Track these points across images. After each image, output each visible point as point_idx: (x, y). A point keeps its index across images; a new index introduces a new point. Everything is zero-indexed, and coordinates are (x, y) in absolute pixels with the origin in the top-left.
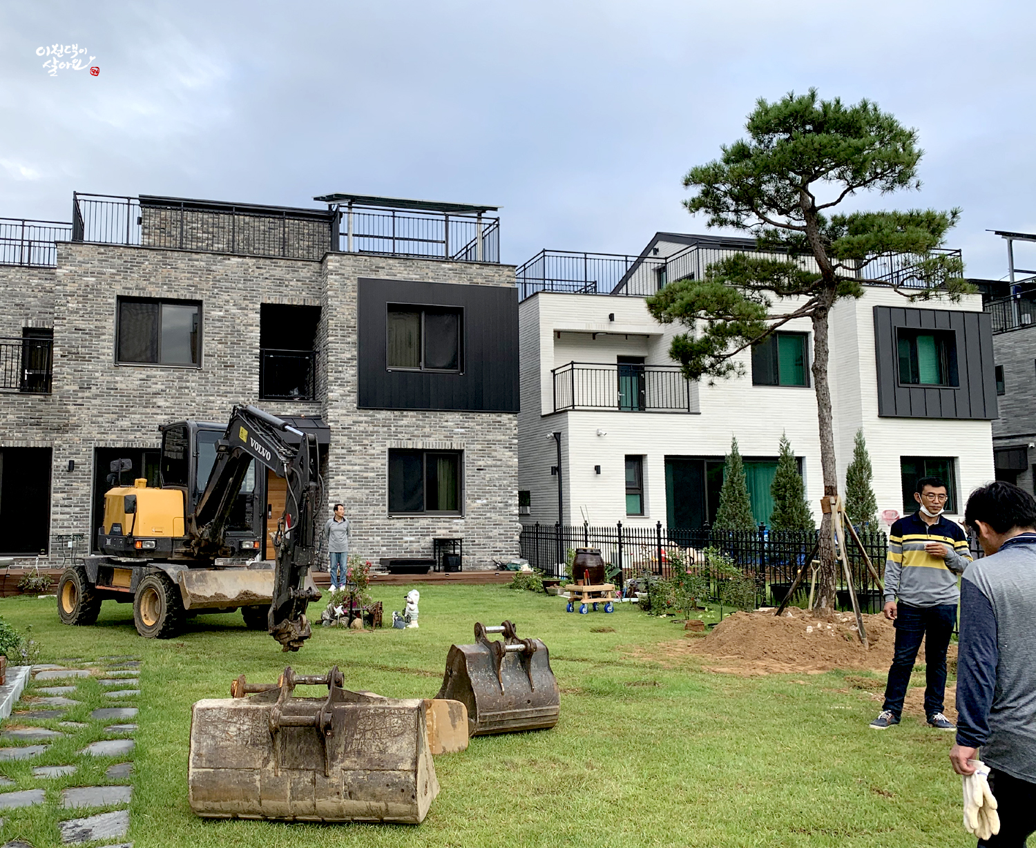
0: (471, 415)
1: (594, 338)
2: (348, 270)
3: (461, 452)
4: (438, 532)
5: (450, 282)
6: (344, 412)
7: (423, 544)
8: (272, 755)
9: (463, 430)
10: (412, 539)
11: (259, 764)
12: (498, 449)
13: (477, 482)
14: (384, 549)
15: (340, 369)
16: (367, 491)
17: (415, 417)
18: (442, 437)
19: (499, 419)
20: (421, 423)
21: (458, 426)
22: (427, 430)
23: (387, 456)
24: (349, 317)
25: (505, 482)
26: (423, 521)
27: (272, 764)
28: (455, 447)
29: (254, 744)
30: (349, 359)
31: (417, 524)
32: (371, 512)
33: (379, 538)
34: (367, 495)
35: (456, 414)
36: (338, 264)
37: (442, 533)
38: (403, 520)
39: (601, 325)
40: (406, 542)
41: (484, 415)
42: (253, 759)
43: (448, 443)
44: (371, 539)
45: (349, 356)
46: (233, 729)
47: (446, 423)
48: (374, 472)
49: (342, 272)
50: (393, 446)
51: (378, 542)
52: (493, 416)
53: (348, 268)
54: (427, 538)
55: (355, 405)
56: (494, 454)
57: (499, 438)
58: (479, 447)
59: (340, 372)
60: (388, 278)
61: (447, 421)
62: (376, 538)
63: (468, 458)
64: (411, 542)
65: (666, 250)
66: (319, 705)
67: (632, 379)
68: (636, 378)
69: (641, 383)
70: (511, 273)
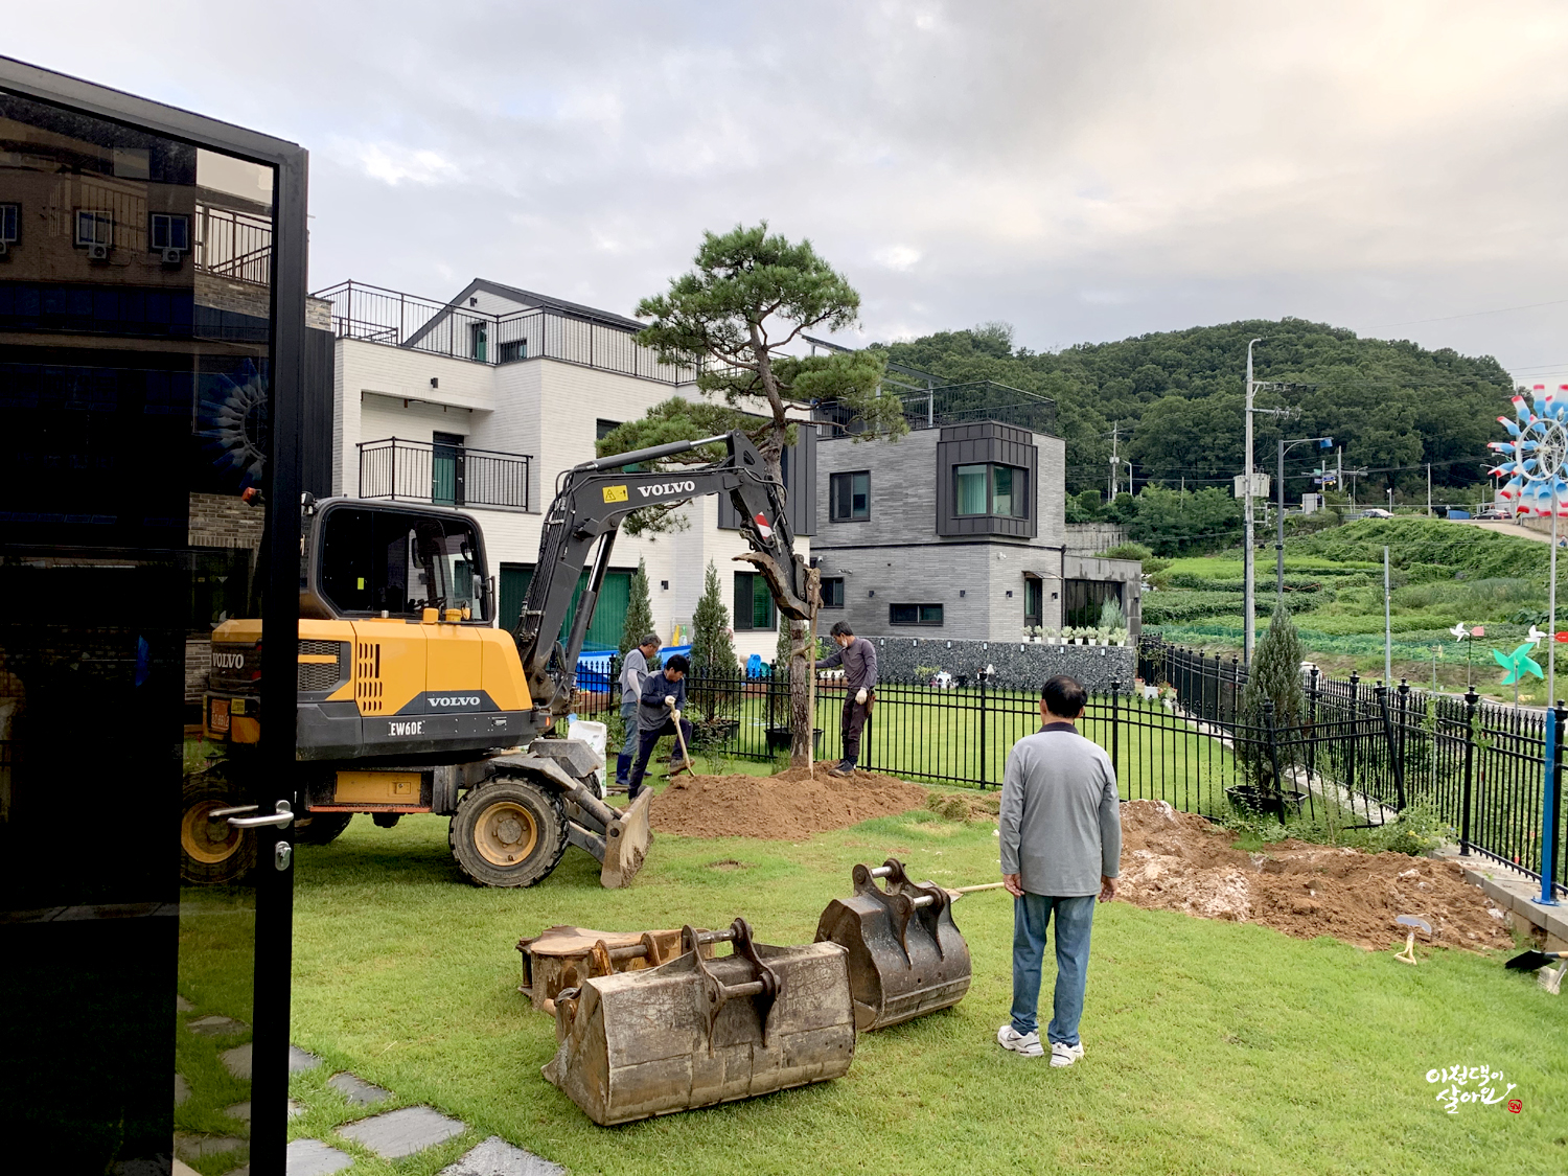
1: (406, 406)
5: (240, 311)
8: (702, 1034)
9: (252, 522)
11: (689, 1048)
18: (222, 530)
21: (245, 516)
27: (704, 1045)
29: (680, 1026)
39: (419, 390)
42: (682, 1044)
43: (231, 539)
46: (652, 1012)
47: (228, 512)
61: (229, 508)
65: (488, 303)
66: (740, 967)
67: (449, 464)
68: (451, 462)
69: (459, 470)
70: (324, 311)
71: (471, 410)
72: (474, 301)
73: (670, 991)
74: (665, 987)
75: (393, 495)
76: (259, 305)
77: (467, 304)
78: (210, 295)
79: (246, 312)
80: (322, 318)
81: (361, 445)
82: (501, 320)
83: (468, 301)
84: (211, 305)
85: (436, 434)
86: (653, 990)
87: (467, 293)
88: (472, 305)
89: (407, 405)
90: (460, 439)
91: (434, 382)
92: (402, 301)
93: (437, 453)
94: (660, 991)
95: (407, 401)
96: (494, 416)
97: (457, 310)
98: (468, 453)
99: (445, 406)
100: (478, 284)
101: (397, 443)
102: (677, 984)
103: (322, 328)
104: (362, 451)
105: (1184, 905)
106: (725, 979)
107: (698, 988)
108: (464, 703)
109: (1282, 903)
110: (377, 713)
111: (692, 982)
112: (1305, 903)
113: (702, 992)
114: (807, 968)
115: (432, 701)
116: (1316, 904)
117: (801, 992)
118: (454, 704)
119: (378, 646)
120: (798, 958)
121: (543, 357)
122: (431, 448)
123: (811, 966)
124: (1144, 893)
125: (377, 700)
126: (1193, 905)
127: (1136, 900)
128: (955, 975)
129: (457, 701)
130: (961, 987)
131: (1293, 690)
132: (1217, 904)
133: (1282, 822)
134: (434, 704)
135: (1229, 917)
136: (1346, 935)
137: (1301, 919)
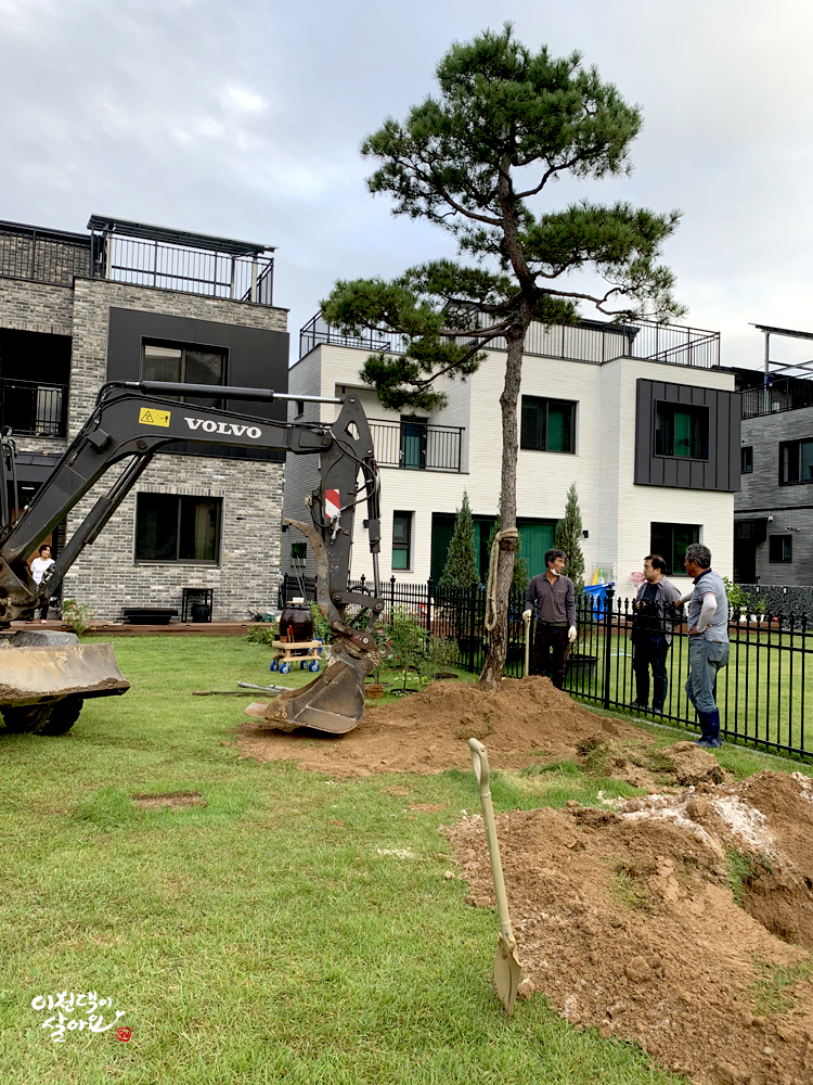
0: (233, 462)
2: (98, 298)
3: (220, 500)
4: (190, 581)
5: (215, 320)
7: (172, 594)
9: (223, 477)
10: (161, 587)
12: (261, 498)
13: (236, 531)
14: (129, 597)
15: (85, 404)
16: (111, 537)
17: (169, 460)
18: (199, 483)
19: (263, 468)
20: (176, 467)
21: (217, 472)
22: (183, 475)
23: (135, 501)
24: (98, 348)
25: (266, 533)
26: (174, 570)
28: (213, 494)
30: (95, 394)
31: (167, 573)
32: (115, 559)
33: (123, 586)
34: (111, 540)
35: (216, 460)
36: (87, 290)
37: (194, 582)
38: (151, 569)
40: (154, 591)
41: (246, 463)
43: (206, 490)
44: (113, 587)
45: (96, 391)
47: (204, 470)
48: (120, 516)
49: (92, 299)
50: (143, 490)
51: (121, 590)
52: (257, 465)
53: (99, 296)
54: (177, 587)
56: (257, 503)
57: (262, 488)
58: (241, 496)
59: (85, 407)
60: (144, 309)
61: (205, 467)
62: (119, 586)
63: (227, 506)
64: (159, 591)
67: (413, 442)
68: (416, 439)
69: (424, 444)
70: (281, 317)
76: (229, 314)
78: (192, 310)
79: (220, 321)
80: (278, 323)
84: (193, 317)
85: (404, 419)
90: (424, 419)
93: (405, 430)
98: (430, 429)
103: (280, 330)
122: (399, 426)
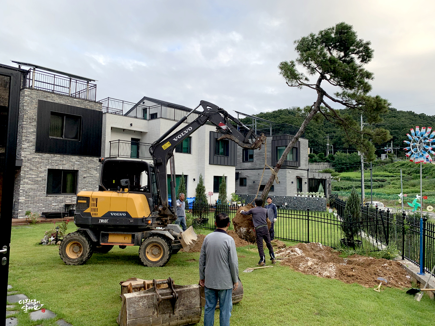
0: (82, 157)
2: (34, 96)
3: (77, 171)
5: (77, 106)
6: (29, 153)
7: (60, 206)
8: (155, 310)
9: (79, 163)
10: (56, 204)
11: (151, 314)
12: (92, 170)
13: (83, 182)
14: (44, 208)
15: (28, 136)
16: (38, 186)
17: (59, 157)
18: (70, 165)
19: (93, 159)
20: (62, 159)
21: (77, 161)
22: (64, 162)
23: (47, 172)
24: (33, 115)
25: (94, 182)
26: (61, 197)
27: (156, 313)
28: (75, 169)
29: (149, 308)
30: (33, 132)
31: (58, 199)
32: (39, 194)
33: (42, 204)
34: (37, 187)
35: (76, 156)
36: (29, 93)
37: (68, 202)
38: (52, 197)
40: (53, 205)
41: (87, 157)
42: (149, 313)
43: (73, 167)
44: (38, 205)
45: (32, 131)
46: (141, 304)
48: (41, 178)
49: (32, 96)
50: (50, 168)
51: (41, 206)
52: (91, 158)
54: (62, 204)
55: (34, 151)
56: (90, 172)
57: (92, 166)
58: (85, 169)
59: (28, 137)
60: (51, 101)
61: (73, 159)
62: (40, 204)
63: (80, 173)
65: (148, 103)
66: (168, 291)
67: (135, 147)
68: (136, 146)
69: (138, 148)
70: (100, 106)
71: (142, 132)
72: (144, 103)
73: (146, 298)
74: (145, 297)
75: (118, 155)
76: (82, 104)
77: (142, 104)
78: (69, 102)
79: (79, 106)
80: (99, 108)
81: (110, 142)
82: (150, 108)
83: (142, 102)
84: (69, 105)
85: (132, 139)
86: (141, 297)
87: (142, 101)
88: (143, 104)
89: (124, 131)
90: (139, 140)
91: (131, 125)
92: (123, 103)
93: (132, 144)
94: (144, 298)
95: (124, 130)
96: (148, 134)
97: (139, 105)
98: (140, 144)
99: (135, 131)
100: (145, 98)
101: (120, 141)
102: (149, 296)
103: (99, 110)
104: (111, 143)
105: (317, 273)
106: (162, 295)
107: (155, 297)
108: (121, 215)
109: (344, 273)
110: (96, 216)
111: (153, 295)
112: (351, 273)
113: (156, 298)
114: (188, 292)
115: (111, 214)
116: (354, 274)
117: (186, 298)
118: (118, 215)
119: (97, 198)
120: (186, 289)
121: (161, 117)
122: (130, 143)
123: (189, 291)
124: (306, 270)
125: (96, 213)
126: (319, 273)
127: (304, 272)
128: (238, 294)
129: (119, 214)
130: (240, 297)
131: (357, 211)
132: (326, 273)
133: (354, 249)
134: (112, 215)
135: (328, 277)
136: (362, 283)
137: (349, 278)
